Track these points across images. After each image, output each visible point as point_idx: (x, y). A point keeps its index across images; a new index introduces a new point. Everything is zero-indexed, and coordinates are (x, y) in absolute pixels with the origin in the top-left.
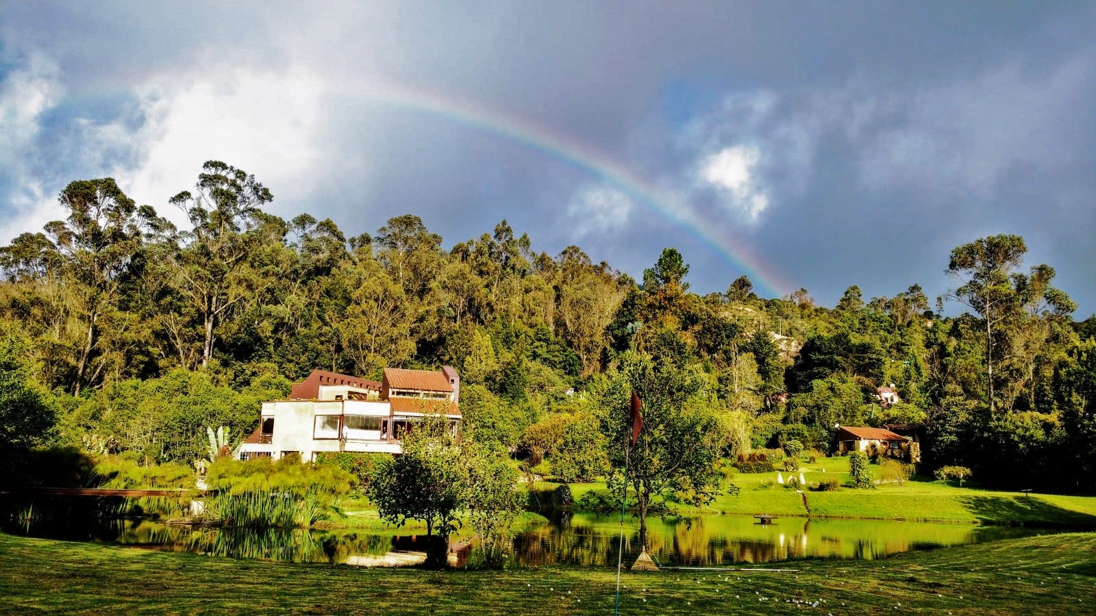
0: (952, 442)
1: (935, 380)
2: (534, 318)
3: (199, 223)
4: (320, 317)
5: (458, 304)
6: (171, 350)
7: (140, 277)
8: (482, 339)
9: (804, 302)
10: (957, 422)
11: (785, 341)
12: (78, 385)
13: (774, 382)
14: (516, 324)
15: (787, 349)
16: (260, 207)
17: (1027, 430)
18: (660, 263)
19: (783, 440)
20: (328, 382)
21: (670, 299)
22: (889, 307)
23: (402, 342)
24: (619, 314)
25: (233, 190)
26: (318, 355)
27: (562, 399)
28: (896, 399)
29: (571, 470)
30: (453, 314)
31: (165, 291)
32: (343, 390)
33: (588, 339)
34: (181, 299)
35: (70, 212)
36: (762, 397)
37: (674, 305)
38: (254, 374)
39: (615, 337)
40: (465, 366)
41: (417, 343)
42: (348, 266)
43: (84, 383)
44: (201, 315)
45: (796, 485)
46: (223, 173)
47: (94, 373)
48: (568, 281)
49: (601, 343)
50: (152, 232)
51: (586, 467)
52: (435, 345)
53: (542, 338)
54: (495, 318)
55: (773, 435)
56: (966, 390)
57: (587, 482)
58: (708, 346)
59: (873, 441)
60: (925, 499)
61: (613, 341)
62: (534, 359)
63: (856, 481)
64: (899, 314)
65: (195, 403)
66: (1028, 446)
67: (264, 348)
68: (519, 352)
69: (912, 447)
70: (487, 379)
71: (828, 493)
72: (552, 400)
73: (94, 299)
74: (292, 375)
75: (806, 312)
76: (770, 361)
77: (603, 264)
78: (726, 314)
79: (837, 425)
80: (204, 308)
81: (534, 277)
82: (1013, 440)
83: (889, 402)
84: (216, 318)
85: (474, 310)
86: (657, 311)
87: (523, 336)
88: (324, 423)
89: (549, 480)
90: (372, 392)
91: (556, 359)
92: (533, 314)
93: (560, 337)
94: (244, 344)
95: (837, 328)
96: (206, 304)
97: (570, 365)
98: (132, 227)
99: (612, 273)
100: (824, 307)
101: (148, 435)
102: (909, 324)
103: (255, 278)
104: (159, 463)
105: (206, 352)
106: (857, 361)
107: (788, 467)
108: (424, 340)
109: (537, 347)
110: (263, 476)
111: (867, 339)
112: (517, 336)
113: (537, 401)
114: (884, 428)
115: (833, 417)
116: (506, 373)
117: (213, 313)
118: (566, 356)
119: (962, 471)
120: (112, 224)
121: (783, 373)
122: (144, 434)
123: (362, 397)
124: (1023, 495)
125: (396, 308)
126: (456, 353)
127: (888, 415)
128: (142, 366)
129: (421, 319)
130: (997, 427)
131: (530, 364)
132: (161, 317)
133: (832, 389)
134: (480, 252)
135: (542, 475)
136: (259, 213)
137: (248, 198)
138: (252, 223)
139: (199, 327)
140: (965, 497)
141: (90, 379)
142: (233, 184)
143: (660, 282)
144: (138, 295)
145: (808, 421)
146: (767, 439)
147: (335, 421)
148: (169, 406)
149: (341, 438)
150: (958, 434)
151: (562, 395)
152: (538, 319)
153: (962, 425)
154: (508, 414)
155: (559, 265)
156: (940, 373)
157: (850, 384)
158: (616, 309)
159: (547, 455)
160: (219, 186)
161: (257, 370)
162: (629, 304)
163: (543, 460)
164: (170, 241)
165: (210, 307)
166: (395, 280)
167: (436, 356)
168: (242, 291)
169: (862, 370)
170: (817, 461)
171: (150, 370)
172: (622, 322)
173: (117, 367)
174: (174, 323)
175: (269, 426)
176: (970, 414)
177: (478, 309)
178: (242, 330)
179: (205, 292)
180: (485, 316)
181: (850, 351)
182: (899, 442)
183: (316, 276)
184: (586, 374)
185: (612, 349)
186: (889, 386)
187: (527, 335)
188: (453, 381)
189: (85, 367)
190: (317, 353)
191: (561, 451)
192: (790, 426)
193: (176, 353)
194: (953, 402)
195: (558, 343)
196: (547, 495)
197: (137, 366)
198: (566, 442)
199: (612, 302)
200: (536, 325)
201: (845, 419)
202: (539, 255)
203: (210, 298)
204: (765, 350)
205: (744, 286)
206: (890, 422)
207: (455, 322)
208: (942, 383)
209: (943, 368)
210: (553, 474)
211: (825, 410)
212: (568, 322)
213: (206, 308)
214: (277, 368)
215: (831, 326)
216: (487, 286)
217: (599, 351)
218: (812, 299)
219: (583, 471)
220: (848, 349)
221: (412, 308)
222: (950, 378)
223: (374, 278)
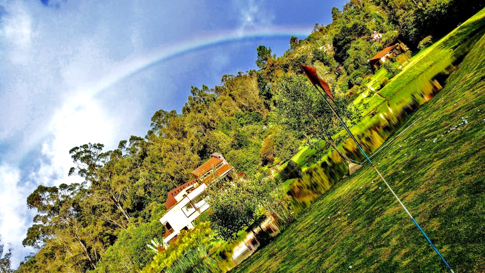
0: (415, 32)
1: (390, 15)
2: (231, 112)
3: (85, 175)
4: (157, 173)
5: (201, 129)
6: (114, 227)
7: (81, 211)
8: (218, 134)
9: (320, 28)
10: (411, 23)
11: (325, 48)
12: (93, 264)
13: (333, 64)
14: (226, 119)
15: (328, 49)
16: (102, 152)
17: (440, 4)
18: (259, 55)
19: (353, 82)
20: (176, 193)
21: (273, 65)
22: (351, 5)
23: (192, 158)
24: (259, 86)
25: (87, 154)
26: (167, 186)
27: (264, 132)
28: (381, 35)
29: (287, 153)
30: (202, 134)
31: (94, 209)
32: (184, 192)
33: (256, 104)
34: (102, 206)
35: (37, 209)
36: (333, 73)
37: (276, 66)
38: (150, 211)
39: (265, 95)
40: (221, 148)
41: (198, 154)
42: (152, 147)
43: (94, 262)
44: (114, 206)
45: (372, 93)
46: (79, 150)
47: (95, 256)
48: (232, 89)
49: (261, 101)
50: (72, 192)
51: (292, 148)
52: (204, 149)
53: (239, 117)
54: (217, 123)
55: (348, 83)
56: (405, 9)
57: (296, 153)
58: (299, 71)
59: (386, 56)
60: (424, 58)
61: (265, 97)
62: (243, 126)
63: (392, 73)
64: (357, 5)
65: (137, 239)
66: (445, 9)
67: (146, 199)
68: (235, 128)
69: (401, 46)
70: (232, 147)
71: (386, 86)
72: (260, 135)
73: (72, 231)
74: (164, 200)
75: (324, 31)
76: (326, 58)
77: (239, 73)
78: (296, 55)
79: (368, 61)
80: (113, 203)
81: (219, 98)
82: (438, 12)
83: (379, 38)
84: (120, 203)
85: (208, 127)
86: (271, 73)
87: (232, 121)
88: (187, 209)
89: (282, 164)
90: (195, 184)
91: (250, 120)
92: (230, 111)
93: (245, 111)
94: (138, 204)
95: (339, 28)
96: (112, 201)
97: (257, 118)
98: (63, 196)
99: (245, 74)
100: (328, 24)
101: (130, 263)
102: (363, 5)
103: (121, 178)
104: (141, 269)
105: (127, 217)
106: (356, 33)
107: (363, 89)
108: (199, 151)
109: (240, 121)
110: (174, 252)
111: (353, 23)
112: (230, 123)
113: (255, 140)
114: (386, 47)
115: (364, 59)
116: (237, 139)
117: (117, 202)
118: (253, 116)
119: (428, 39)
120: (55, 201)
121: (333, 59)
122: (129, 263)
123: (192, 189)
124: (459, 27)
125: (180, 148)
126: (214, 146)
127: (383, 42)
128: (109, 240)
129: (192, 145)
130: (428, 12)
131: (242, 129)
132: (101, 218)
133: (356, 49)
134: (193, 105)
135: (278, 164)
136: (103, 154)
137: (95, 152)
138: (104, 160)
139: (117, 211)
140: (438, 46)
141: (96, 259)
142: (86, 151)
143: (264, 62)
144: (86, 218)
145: (357, 67)
146: (347, 86)
147: (189, 205)
148: (129, 247)
149: (197, 209)
150: (415, 27)
151: (262, 131)
152: (232, 111)
153: (414, 22)
154: (249, 153)
155: (224, 86)
156: (390, 11)
157: (361, 42)
158: (256, 85)
159: (274, 155)
160: (81, 156)
161: (150, 209)
162: (260, 80)
163: (275, 158)
164: (81, 190)
165: (115, 201)
166: (171, 138)
167: (208, 153)
168: (121, 186)
169: (360, 34)
170: (371, 79)
171: (113, 239)
172: (263, 88)
173: (101, 248)
174: (107, 217)
175: (168, 226)
176: (414, 16)
177: (209, 125)
178: (133, 199)
179: (108, 197)
180: (213, 125)
181: (351, 31)
182: (395, 48)
183: (143, 159)
184: (265, 117)
185: (267, 101)
186: (374, 33)
187: (233, 120)
188: (219, 157)
189: (90, 256)
190: (166, 186)
191: (278, 150)
192: (351, 75)
193: (117, 226)
194: (404, 17)
195: (246, 114)
196: (286, 170)
197: (107, 242)
198: (278, 145)
199: (253, 84)
200: (234, 114)
201: (369, 56)
202: (215, 88)
203: (112, 198)
204: (321, 56)
205: (294, 40)
206: (385, 44)
207: (205, 136)
208: (394, 14)
209: (390, 8)
210: (282, 160)
211: (360, 59)
212: (244, 104)
213: (114, 202)
214: (156, 202)
215: (337, 29)
216: (205, 114)
217: (263, 105)
218: (322, 25)
219: (292, 150)
220: (350, 31)
221: (185, 143)
222: (396, 9)
223: (163, 144)
